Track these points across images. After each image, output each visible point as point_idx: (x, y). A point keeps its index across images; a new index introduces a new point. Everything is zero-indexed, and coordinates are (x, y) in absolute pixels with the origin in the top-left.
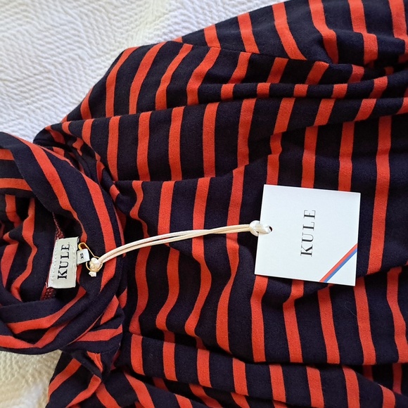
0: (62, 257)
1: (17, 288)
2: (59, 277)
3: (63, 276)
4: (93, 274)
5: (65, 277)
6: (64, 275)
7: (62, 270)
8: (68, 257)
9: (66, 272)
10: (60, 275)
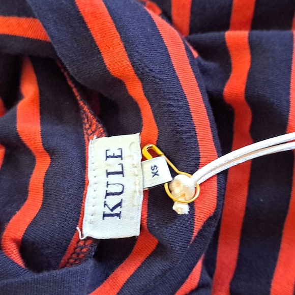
0: (108, 174)
1: (15, 241)
2: (105, 215)
3: (113, 213)
4: (181, 208)
5: (118, 215)
6: (116, 211)
7: (113, 201)
8: (122, 173)
9: (119, 205)
10: (108, 212)
